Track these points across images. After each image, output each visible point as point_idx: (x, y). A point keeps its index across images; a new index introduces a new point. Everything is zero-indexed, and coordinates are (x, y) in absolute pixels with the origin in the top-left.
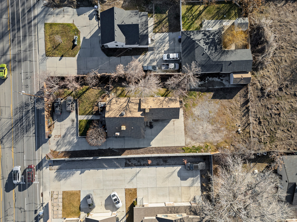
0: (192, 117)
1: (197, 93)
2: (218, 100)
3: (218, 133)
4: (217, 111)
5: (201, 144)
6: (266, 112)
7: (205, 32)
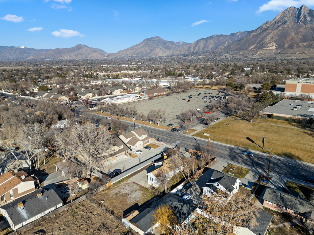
0: (138, 189)
1: (149, 199)
2: (132, 205)
3: (115, 193)
4: (127, 200)
5: (120, 184)
6: (91, 221)
7: (186, 216)
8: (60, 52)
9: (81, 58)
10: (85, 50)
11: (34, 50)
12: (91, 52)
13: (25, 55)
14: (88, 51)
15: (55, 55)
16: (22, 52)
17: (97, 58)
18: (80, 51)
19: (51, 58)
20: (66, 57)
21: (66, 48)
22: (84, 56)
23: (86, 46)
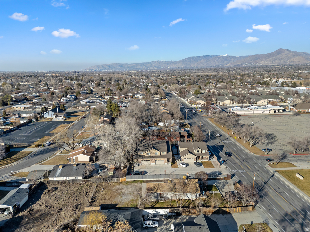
8: (257, 57)
9: (279, 63)
10: (286, 54)
11: (234, 57)
12: (292, 56)
13: (226, 62)
14: (289, 56)
15: (251, 61)
16: (223, 59)
17: (297, 63)
18: (279, 56)
19: (247, 64)
20: (263, 63)
21: (264, 54)
22: (282, 61)
23: (288, 50)
